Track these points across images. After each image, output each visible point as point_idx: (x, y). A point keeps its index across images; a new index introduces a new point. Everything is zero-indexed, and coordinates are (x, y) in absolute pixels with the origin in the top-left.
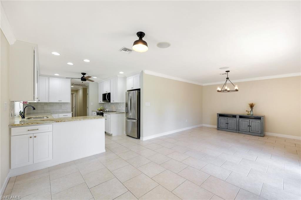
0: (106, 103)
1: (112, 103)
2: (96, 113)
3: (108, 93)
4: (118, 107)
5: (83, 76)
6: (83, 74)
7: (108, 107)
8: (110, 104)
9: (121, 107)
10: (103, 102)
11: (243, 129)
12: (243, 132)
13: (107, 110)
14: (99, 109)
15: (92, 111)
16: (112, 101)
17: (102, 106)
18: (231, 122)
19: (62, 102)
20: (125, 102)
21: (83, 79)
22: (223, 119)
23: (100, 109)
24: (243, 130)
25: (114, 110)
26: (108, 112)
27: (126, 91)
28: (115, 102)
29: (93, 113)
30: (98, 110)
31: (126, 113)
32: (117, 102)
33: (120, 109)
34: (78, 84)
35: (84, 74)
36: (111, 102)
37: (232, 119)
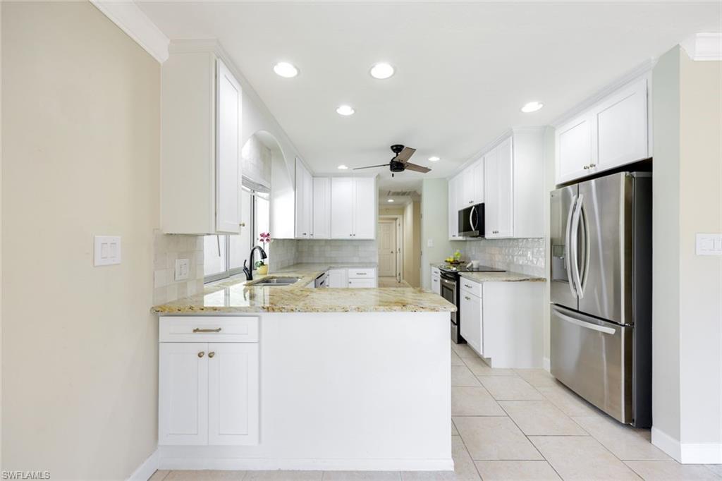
0: (470, 241)
1: (492, 240)
2: (439, 271)
3: (477, 207)
4: (513, 257)
5: (395, 155)
6: (394, 151)
7: (477, 254)
8: (482, 242)
9: (529, 254)
10: (461, 238)
13: (475, 263)
14: (448, 260)
15: (431, 265)
16: (489, 234)
17: (458, 251)
19: (356, 237)
20: (546, 234)
21: (397, 166)
23: (452, 260)
25: (500, 266)
26: (478, 270)
27: (554, 188)
28: (502, 234)
29: (433, 271)
30: (446, 261)
31: (552, 281)
32: (511, 235)
33: (521, 263)
34: (400, 191)
35: (397, 149)
36: (486, 236)
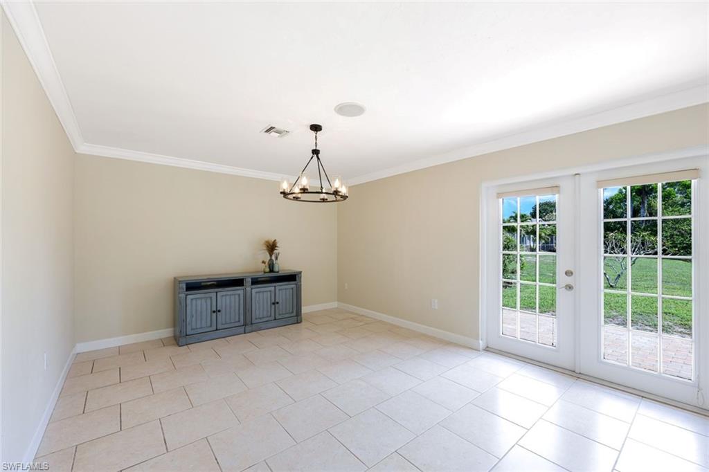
11: (261, 316)
12: (263, 326)
18: (228, 302)
22: (201, 298)
24: (260, 319)
37: (232, 292)
